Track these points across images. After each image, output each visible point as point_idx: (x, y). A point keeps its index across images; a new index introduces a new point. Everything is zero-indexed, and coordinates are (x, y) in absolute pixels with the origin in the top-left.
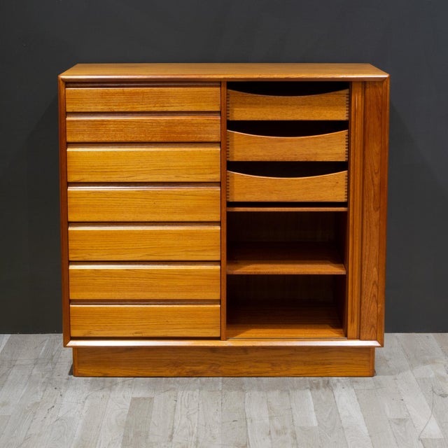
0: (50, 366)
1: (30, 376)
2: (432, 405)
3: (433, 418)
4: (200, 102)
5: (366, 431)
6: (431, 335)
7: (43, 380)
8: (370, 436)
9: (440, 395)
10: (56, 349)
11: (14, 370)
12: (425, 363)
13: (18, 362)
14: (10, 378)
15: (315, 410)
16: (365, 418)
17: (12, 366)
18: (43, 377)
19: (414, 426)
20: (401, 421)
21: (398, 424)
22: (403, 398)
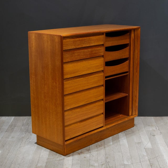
0: (27, 126)
1: (21, 129)
2: (150, 138)
3: (149, 142)
4: (99, 41)
5: (128, 146)
6: (152, 117)
7: (25, 130)
8: (129, 147)
9: (153, 135)
10: (29, 121)
11: (16, 127)
12: (149, 126)
13: (17, 125)
14: (15, 129)
15: (112, 140)
16: (128, 142)
17: (15, 126)
18: (25, 129)
19: (143, 144)
20: (139, 143)
21: (138, 144)
22: (141, 136)
